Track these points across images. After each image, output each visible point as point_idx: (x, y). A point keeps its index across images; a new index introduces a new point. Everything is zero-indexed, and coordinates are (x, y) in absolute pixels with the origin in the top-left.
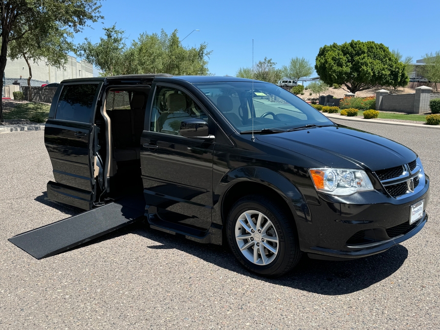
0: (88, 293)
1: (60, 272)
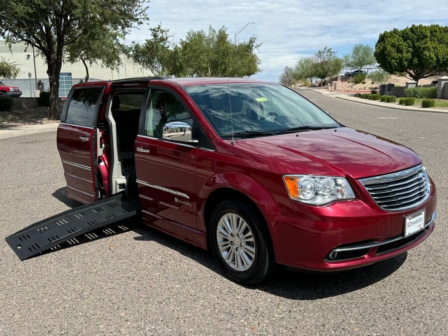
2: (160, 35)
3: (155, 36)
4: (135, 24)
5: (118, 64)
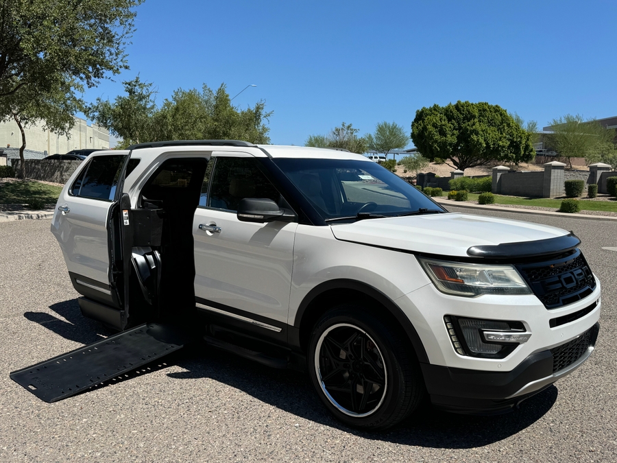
0: (127, 448)
1: (84, 420)
2: (138, 90)
3: (131, 92)
4: (107, 73)
5: (70, 128)
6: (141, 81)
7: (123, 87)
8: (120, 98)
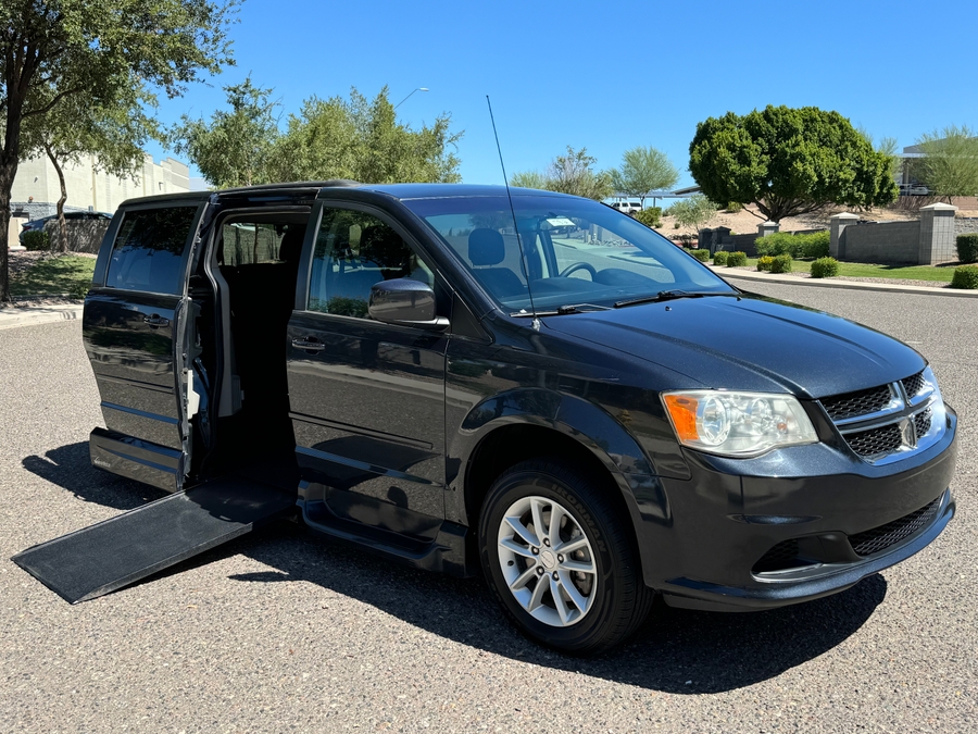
2: (248, 100)
3: (237, 104)
4: (201, 72)
5: (138, 166)
6: (254, 85)
7: (225, 96)
8: (220, 114)
